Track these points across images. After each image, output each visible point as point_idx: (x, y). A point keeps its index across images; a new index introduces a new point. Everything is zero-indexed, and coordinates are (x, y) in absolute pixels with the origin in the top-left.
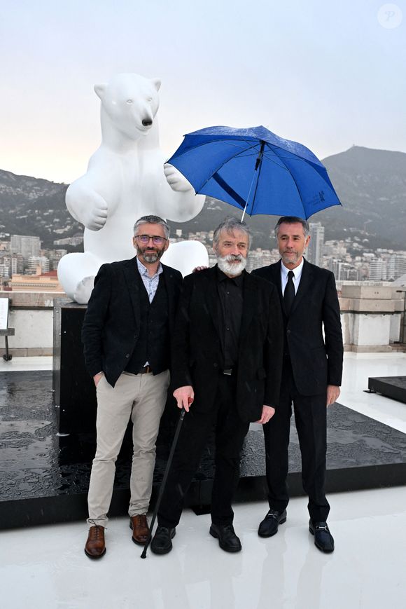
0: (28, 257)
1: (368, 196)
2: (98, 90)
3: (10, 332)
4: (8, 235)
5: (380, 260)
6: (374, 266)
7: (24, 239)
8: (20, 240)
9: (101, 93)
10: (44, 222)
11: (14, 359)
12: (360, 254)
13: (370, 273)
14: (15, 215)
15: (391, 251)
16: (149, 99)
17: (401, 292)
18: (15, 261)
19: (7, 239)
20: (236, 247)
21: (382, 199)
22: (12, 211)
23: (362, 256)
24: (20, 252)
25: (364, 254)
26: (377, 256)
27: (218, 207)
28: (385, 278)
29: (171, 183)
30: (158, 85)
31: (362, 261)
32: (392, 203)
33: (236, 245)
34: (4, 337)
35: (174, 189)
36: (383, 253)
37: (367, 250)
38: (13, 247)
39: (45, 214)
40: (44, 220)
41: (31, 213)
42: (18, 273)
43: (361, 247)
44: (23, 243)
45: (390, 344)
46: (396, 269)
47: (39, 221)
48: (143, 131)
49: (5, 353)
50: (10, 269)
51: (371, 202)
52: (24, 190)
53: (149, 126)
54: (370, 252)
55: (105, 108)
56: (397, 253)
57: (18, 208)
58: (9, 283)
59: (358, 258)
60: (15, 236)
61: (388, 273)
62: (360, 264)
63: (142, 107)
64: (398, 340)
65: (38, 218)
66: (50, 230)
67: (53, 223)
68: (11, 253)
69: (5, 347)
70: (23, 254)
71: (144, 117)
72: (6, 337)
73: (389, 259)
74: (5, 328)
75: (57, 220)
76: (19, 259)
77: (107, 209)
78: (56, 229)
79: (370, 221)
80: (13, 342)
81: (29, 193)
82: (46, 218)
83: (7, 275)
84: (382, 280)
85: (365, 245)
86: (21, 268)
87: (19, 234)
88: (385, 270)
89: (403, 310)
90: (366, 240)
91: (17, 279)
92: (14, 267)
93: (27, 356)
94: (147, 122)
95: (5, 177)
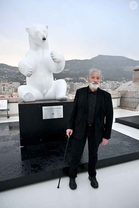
0: (17, 88)
1: (103, 67)
2: (27, 29)
3: (8, 110)
4: (11, 82)
5: (107, 84)
6: (106, 85)
7: (16, 83)
8: (15, 83)
9: (28, 30)
10: (20, 78)
11: (10, 117)
12: (102, 82)
13: (105, 87)
14: (13, 77)
15: (110, 81)
16: (45, 32)
17: (120, 92)
18: (14, 89)
19: (11, 83)
20: (96, 79)
21: (107, 68)
22: (12, 76)
23: (103, 83)
24: (15, 86)
25: (103, 82)
26: (107, 83)
27: (65, 72)
28: (109, 88)
29: (53, 60)
30: (47, 27)
31: (103, 84)
32: (110, 69)
33: (96, 78)
34: (6, 112)
35: (55, 62)
36: (108, 82)
37: (104, 81)
38: (13, 85)
39: (21, 76)
40: (21, 78)
41: (17, 76)
42: (15, 92)
43: (102, 80)
44: (15, 84)
45: (117, 107)
46: (111, 86)
47: (19, 78)
48: (43, 42)
49: (7, 116)
50: (13, 91)
51: (104, 69)
52: (15, 70)
53: (45, 41)
54: (105, 82)
55: (30, 36)
56: (112, 82)
57: (14, 75)
58: (12, 95)
59: (102, 84)
60: (13, 82)
61: (109, 87)
62: (102, 85)
63: (42, 34)
64: (119, 105)
65: (19, 77)
66: (22, 80)
67: (23, 78)
68: (13, 87)
69: (7, 114)
70: (16, 87)
71: (43, 37)
72: (7, 112)
73: (110, 83)
74: (7, 109)
75: (24, 78)
76: (15, 88)
77: (32, 69)
78: (24, 80)
79: (104, 74)
80: (9, 113)
81: (16, 71)
82: (21, 77)
83: (12, 92)
84: (108, 89)
85: (103, 80)
86: (15, 91)
87: (14, 82)
88: (109, 86)
89: (120, 97)
90: (104, 79)
91: (14, 93)
92: (14, 90)
93: (14, 116)
94: (44, 39)
95: (10, 67)
